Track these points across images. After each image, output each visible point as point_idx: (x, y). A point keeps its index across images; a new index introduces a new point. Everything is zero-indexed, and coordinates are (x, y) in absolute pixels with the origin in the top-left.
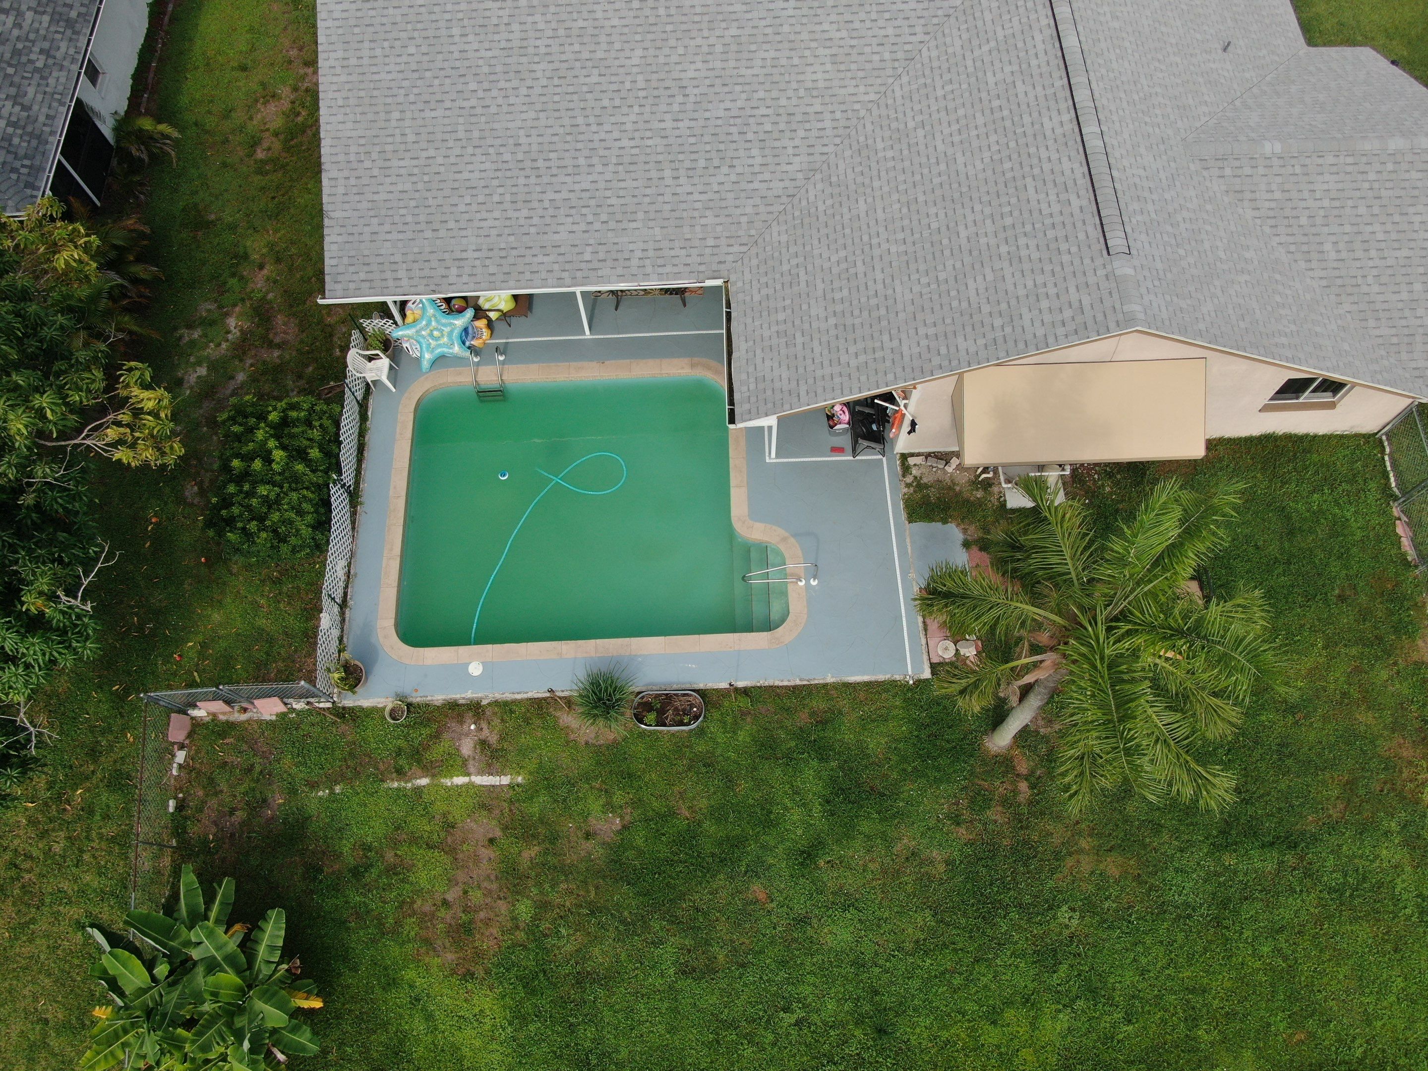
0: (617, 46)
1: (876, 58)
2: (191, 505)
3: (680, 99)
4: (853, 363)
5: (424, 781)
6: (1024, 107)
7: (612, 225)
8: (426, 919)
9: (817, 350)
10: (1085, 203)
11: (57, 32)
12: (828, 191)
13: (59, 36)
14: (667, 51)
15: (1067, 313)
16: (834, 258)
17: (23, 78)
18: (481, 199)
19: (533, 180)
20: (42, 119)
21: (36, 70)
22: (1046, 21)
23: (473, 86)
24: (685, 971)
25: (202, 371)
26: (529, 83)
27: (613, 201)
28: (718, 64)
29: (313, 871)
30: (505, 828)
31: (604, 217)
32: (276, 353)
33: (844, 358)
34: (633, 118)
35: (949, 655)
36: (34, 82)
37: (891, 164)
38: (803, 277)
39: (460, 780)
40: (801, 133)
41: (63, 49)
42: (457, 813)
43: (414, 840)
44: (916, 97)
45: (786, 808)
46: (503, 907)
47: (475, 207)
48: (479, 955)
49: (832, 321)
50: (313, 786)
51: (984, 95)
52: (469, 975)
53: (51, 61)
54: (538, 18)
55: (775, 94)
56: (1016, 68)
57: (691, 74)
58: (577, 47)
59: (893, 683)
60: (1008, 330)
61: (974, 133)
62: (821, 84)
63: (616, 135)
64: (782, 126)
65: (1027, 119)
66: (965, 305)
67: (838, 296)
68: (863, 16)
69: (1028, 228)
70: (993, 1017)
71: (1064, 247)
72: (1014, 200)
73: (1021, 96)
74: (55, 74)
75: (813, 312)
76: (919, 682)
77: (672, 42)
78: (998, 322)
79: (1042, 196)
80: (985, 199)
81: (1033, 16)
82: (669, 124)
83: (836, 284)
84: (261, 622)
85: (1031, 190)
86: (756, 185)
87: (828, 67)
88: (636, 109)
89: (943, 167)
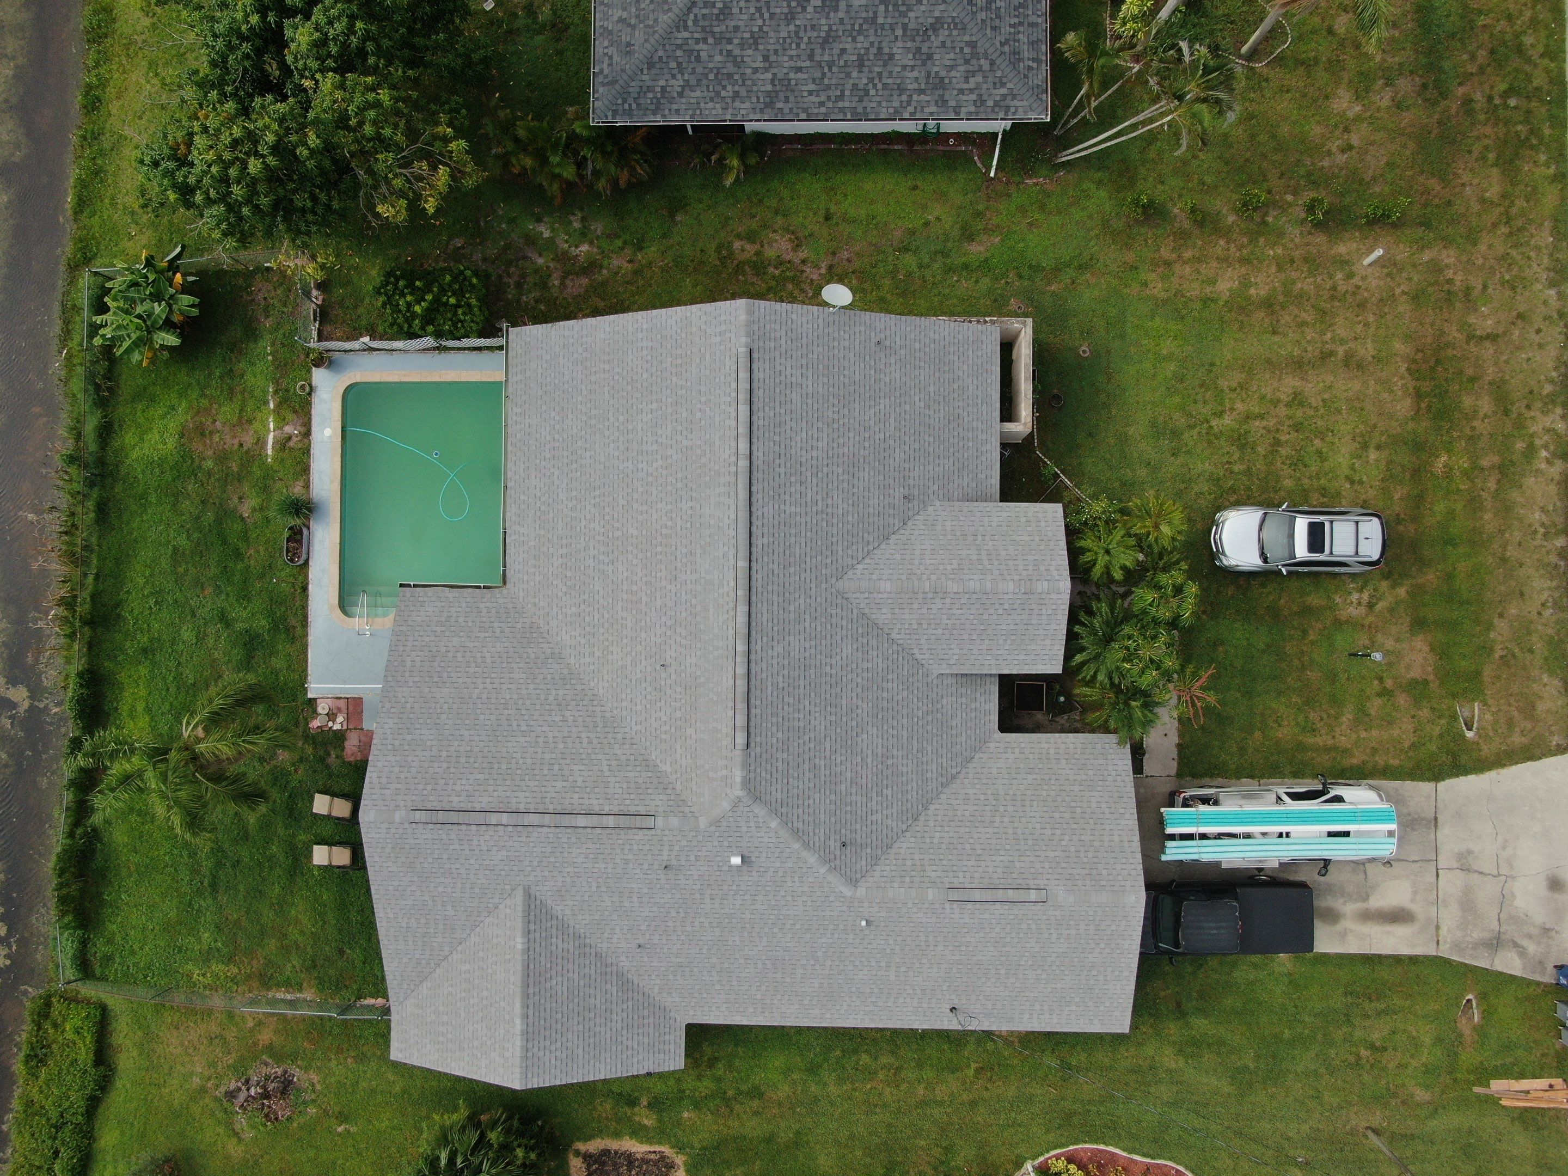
0: (640, 518)
1: (624, 696)
2: (448, 244)
3: (606, 560)
4: (408, 659)
5: (272, 406)
6: (545, 783)
7: (538, 513)
8: (207, 411)
9: (427, 639)
10: (454, 805)
11: (758, 98)
12: (542, 656)
13: (754, 100)
14: (635, 552)
15: (384, 780)
16: (488, 655)
17: (708, 86)
18: (557, 427)
19: (566, 461)
20: (675, 107)
21: (718, 94)
22: (607, 809)
23: (621, 418)
24: (175, 549)
25: (547, 234)
26: (621, 457)
27: (551, 515)
28: (625, 587)
29: (233, 347)
30: (247, 452)
31: (543, 508)
32: (556, 283)
33: (414, 654)
34: (597, 528)
35: (320, 710)
36: (705, 94)
37: (543, 697)
38: (482, 635)
39: (272, 426)
40: (583, 641)
41: (743, 106)
42: (256, 425)
43: (244, 401)
44: (588, 719)
45: (245, 608)
46: (210, 453)
47: (552, 423)
48: (190, 440)
49: (443, 650)
50: (273, 344)
51: (568, 761)
52: (182, 435)
53: (729, 100)
54: (660, 462)
55: (606, 625)
56: (579, 784)
57: (620, 568)
58: (640, 490)
59: (306, 677)
60: (390, 747)
61: (540, 750)
62: (610, 657)
63: (588, 517)
64: (587, 629)
65: (532, 784)
66: (418, 726)
67: (459, 655)
68: (649, 689)
69: (452, 770)
70: (148, 709)
71: (429, 787)
72: (476, 765)
73: (554, 784)
74: (718, 106)
75: (455, 639)
76: (306, 690)
77: (640, 556)
78: (397, 743)
79: (471, 782)
80: (486, 750)
81: (616, 802)
82: (592, 552)
83: (468, 654)
84: (367, 300)
85: (479, 776)
86: (555, 609)
87: (620, 663)
88: (602, 530)
89: (524, 728)
